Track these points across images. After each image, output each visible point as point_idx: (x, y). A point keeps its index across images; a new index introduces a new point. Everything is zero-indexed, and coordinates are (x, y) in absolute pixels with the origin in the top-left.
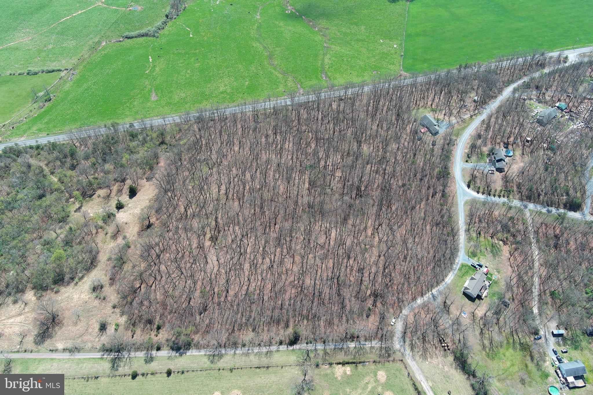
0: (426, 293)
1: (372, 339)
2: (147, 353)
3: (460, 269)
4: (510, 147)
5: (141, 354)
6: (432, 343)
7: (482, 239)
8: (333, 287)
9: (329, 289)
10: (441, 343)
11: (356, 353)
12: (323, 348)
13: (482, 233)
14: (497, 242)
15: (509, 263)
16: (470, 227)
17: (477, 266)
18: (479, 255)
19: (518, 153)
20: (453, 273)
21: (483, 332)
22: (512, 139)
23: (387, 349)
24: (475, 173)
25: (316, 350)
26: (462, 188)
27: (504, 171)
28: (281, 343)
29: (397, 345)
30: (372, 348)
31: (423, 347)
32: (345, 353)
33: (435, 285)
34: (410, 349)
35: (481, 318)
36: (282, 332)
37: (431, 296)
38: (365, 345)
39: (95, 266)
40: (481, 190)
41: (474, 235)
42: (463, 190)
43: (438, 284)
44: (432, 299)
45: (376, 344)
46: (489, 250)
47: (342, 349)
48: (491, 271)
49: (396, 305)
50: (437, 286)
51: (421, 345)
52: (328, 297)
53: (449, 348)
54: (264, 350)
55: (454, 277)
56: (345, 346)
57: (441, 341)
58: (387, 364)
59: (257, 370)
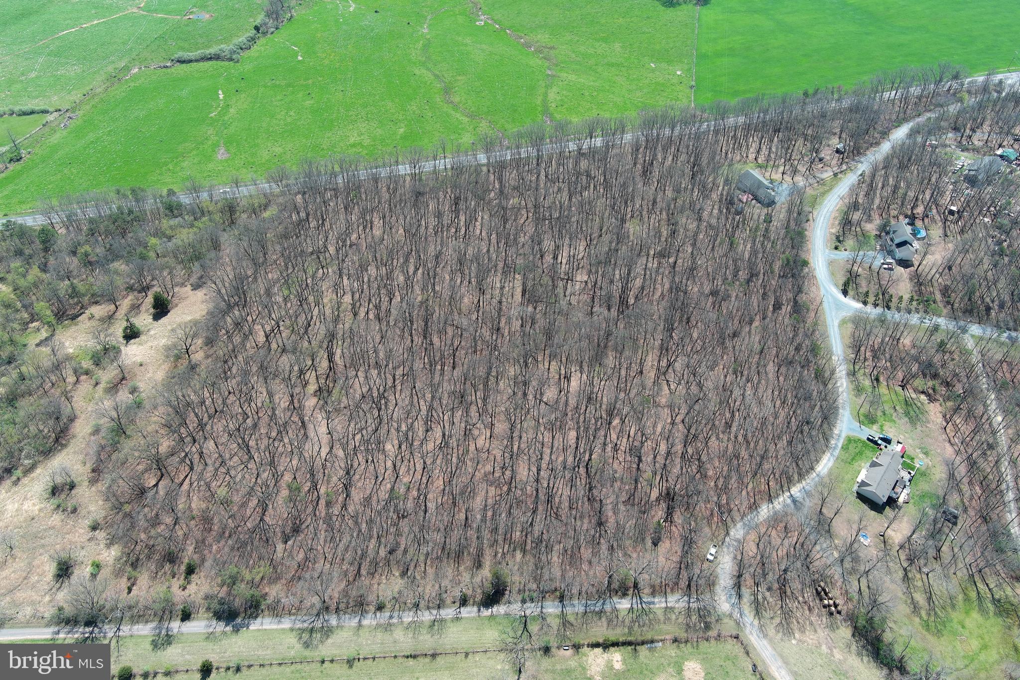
0: (778, 496)
1: (668, 590)
2: (159, 628)
3: (845, 448)
4: (919, 223)
5: (144, 630)
6: (801, 599)
7: (883, 390)
8: (578, 483)
9: (569, 488)
10: (821, 600)
11: (633, 621)
12: (558, 611)
13: (881, 379)
14: (914, 396)
15: (944, 436)
16: (857, 367)
17: (880, 442)
18: (881, 420)
19: (936, 232)
20: (832, 454)
21: (910, 575)
22: (920, 210)
23: (702, 613)
24: (855, 268)
25: (542, 617)
26: (831, 295)
27: (912, 265)
28: (464, 602)
29: (724, 603)
30: (668, 610)
31: (782, 607)
32: (610, 621)
33: (796, 478)
34: (754, 612)
35: (902, 547)
36: (466, 577)
37: (789, 501)
38: (653, 603)
39: (64, 446)
40: (871, 299)
41: (867, 383)
42: (835, 299)
43: (801, 476)
44: (792, 506)
45: (676, 601)
46: (901, 411)
47: (601, 612)
48: (910, 451)
49: (715, 519)
50: (799, 481)
51: (776, 604)
52: (567, 504)
53: (839, 608)
54: (426, 616)
55: (834, 464)
56: (608, 608)
57: (821, 594)
58: (704, 645)
59: (410, 662)
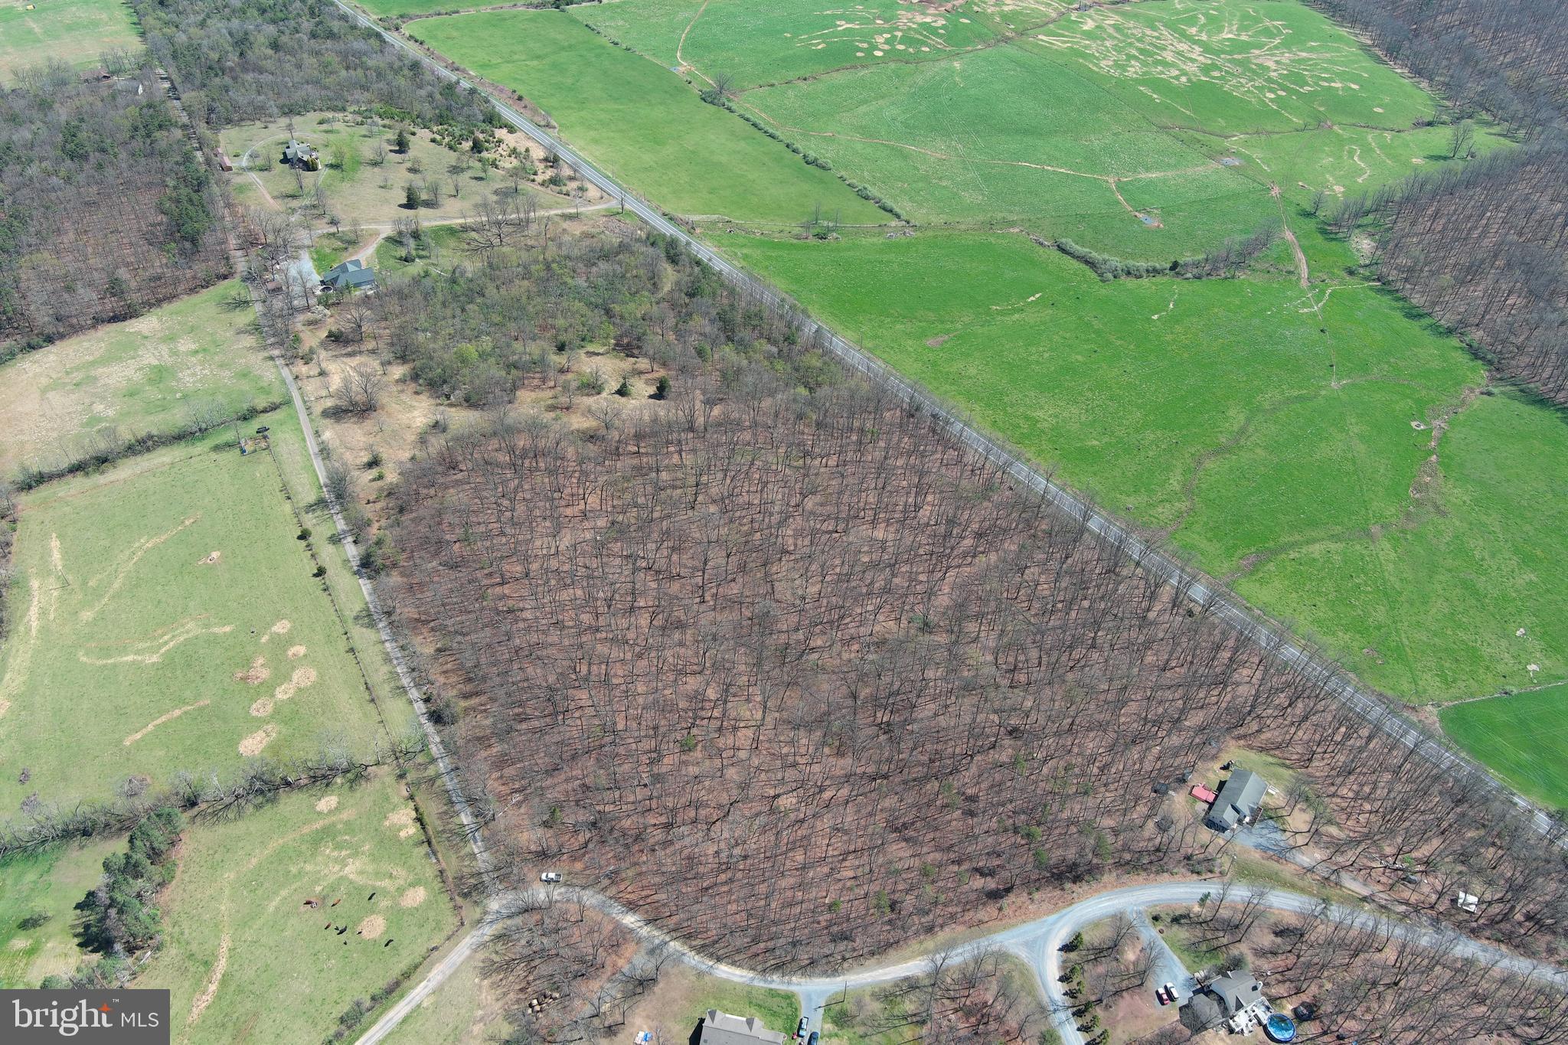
0: (659, 928)
1: (493, 850)
2: (344, 532)
3: (772, 993)
5: (341, 525)
6: (531, 977)
7: (909, 1031)
10: (538, 999)
11: (451, 831)
12: (442, 770)
16: (930, 989)
17: (804, 1033)
18: (847, 1032)
20: (752, 978)
23: (479, 886)
25: (433, 761)
26: (1049, 932)
28: (427, 700)
29: (497, 903)
30: (473, 856)
31: (513, 959)
32: (446, 813)
33: (694, 943)
34: (496, 933)
36: (452, 692)
37: (657, 941)
38: (475, 842)
40: (1077, 985)
41: (908, 1006)
42: (1045, 937)
43: (701, 950)
44: (651, 946)
45: (484, 860)
47: (451, 803)
49: (597, 871)
50: (692, 948)
51: (514, 953)
54: (405, 681)
55: (738, 983)
56: (458, 807)
58: (446, 897)
59: (362, 688)
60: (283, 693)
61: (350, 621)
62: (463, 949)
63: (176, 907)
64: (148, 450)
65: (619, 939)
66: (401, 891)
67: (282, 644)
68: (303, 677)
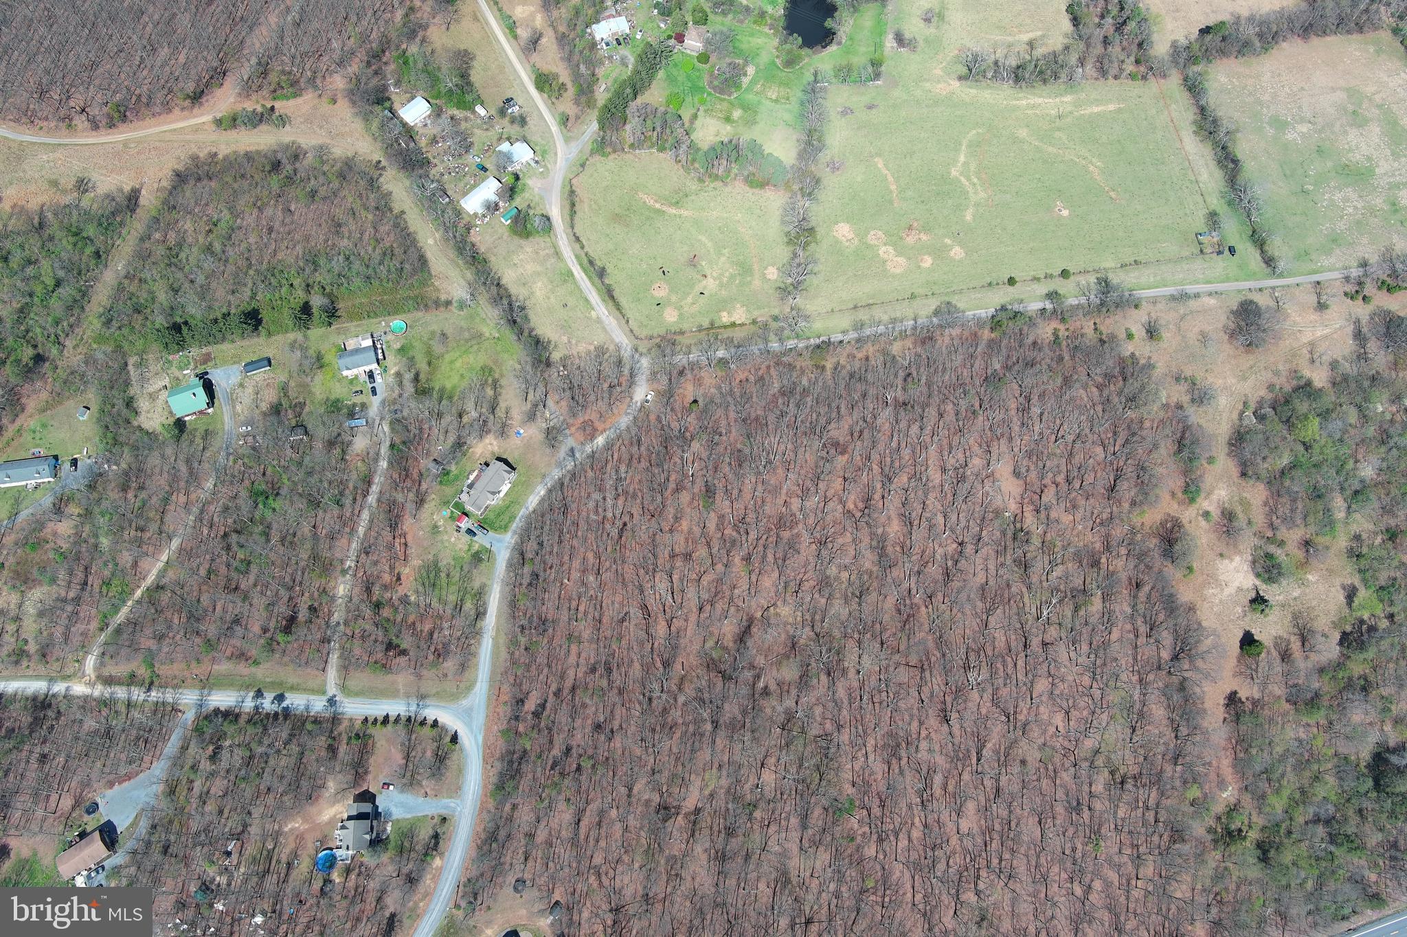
0: (586, 458)
1: (687, 366)
2: (1060, 303)
3: (512, 517)
5: (1069, 301)
6: (585, 373)
7: (453, 598)
11: (714, 342)
12: (770, 345)
14: (422, 597)
15: (409, 551)
16: (472, 625)
17: (478, 529)
18: (467, 557)
20: (527, 508)
21: (490, 409)
23: (662, 353)
25: (781, 340)
26: (472, 731)
28: (841, 343)
29: (645, 362)
30: (688, 353)
31: (601, 365)
32: (732, 341)
33: (567, 478)
34: (623, 359)
35: (489, 431)
36: (843, 360)
37: (578, 455)
38: (698, 356)
40: (426, 730)
42: (469, 724)
43: (561, 481)
44: (576, 450)
45: (681, 359)
46: (443, 574)
47: (738, 346)
48: (451, 523)
49: (644, 428)
50: (564, 475)
51: (605, 367)
54: (867, 331)
55: (527, 499)
56: (733, 350)
58: (662, 332)
59: (871, 301)
60: (886, 252)
61: (947, 299)
62: (621, 338)
63: (727, 189)
64: (1219, 162)
65: (590, 431)
66: (679, 308)
67: (939, 253)
68: (897, 264)
